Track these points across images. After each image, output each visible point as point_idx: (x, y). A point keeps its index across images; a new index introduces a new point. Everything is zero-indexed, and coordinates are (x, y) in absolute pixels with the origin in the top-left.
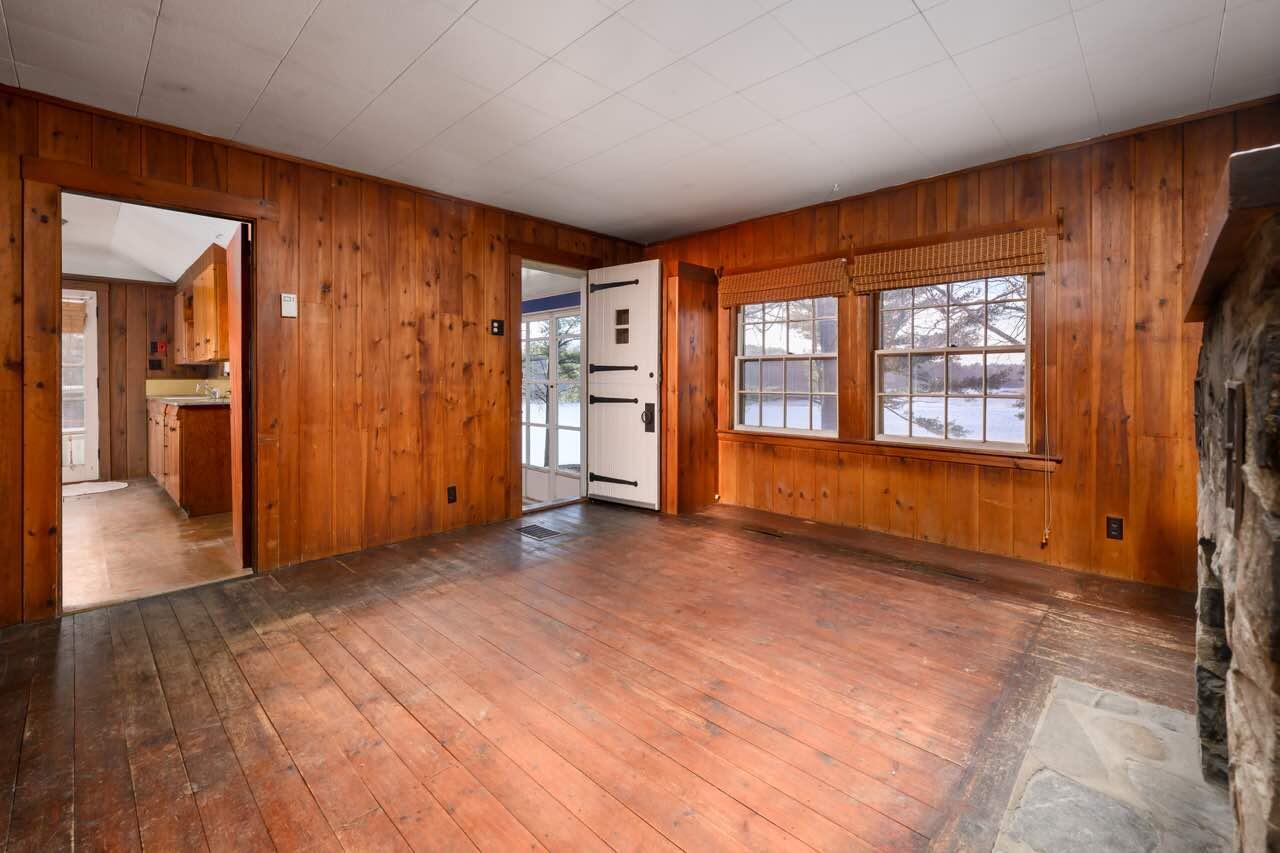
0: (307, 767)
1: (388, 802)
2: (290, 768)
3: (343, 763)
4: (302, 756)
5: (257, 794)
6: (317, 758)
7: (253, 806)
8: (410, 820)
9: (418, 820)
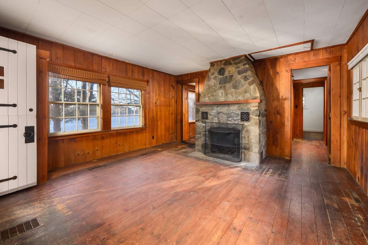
0: (269, 228)
1: (263, 208)
2: (273, 232)
3: (262, 221)
4: (268, 232)
5: (285, 234)
6: (265, 229)
7: (287, 232)
8: (263, 203)
9: (262, 202)
